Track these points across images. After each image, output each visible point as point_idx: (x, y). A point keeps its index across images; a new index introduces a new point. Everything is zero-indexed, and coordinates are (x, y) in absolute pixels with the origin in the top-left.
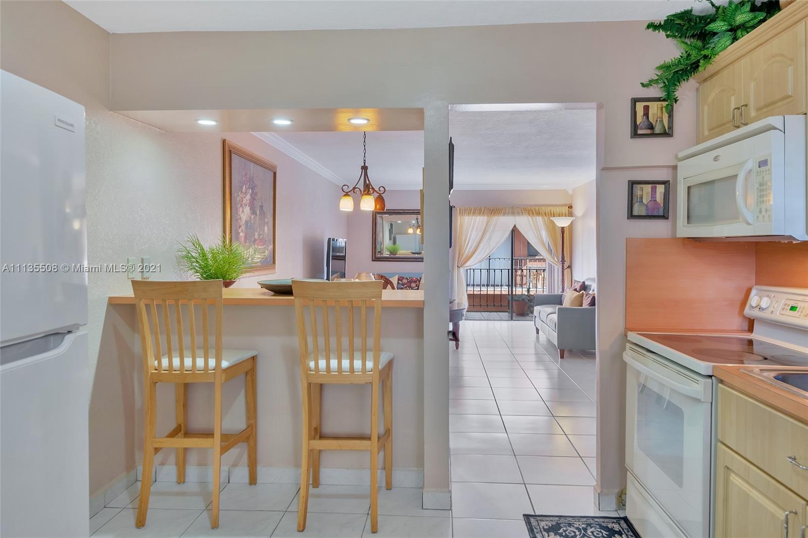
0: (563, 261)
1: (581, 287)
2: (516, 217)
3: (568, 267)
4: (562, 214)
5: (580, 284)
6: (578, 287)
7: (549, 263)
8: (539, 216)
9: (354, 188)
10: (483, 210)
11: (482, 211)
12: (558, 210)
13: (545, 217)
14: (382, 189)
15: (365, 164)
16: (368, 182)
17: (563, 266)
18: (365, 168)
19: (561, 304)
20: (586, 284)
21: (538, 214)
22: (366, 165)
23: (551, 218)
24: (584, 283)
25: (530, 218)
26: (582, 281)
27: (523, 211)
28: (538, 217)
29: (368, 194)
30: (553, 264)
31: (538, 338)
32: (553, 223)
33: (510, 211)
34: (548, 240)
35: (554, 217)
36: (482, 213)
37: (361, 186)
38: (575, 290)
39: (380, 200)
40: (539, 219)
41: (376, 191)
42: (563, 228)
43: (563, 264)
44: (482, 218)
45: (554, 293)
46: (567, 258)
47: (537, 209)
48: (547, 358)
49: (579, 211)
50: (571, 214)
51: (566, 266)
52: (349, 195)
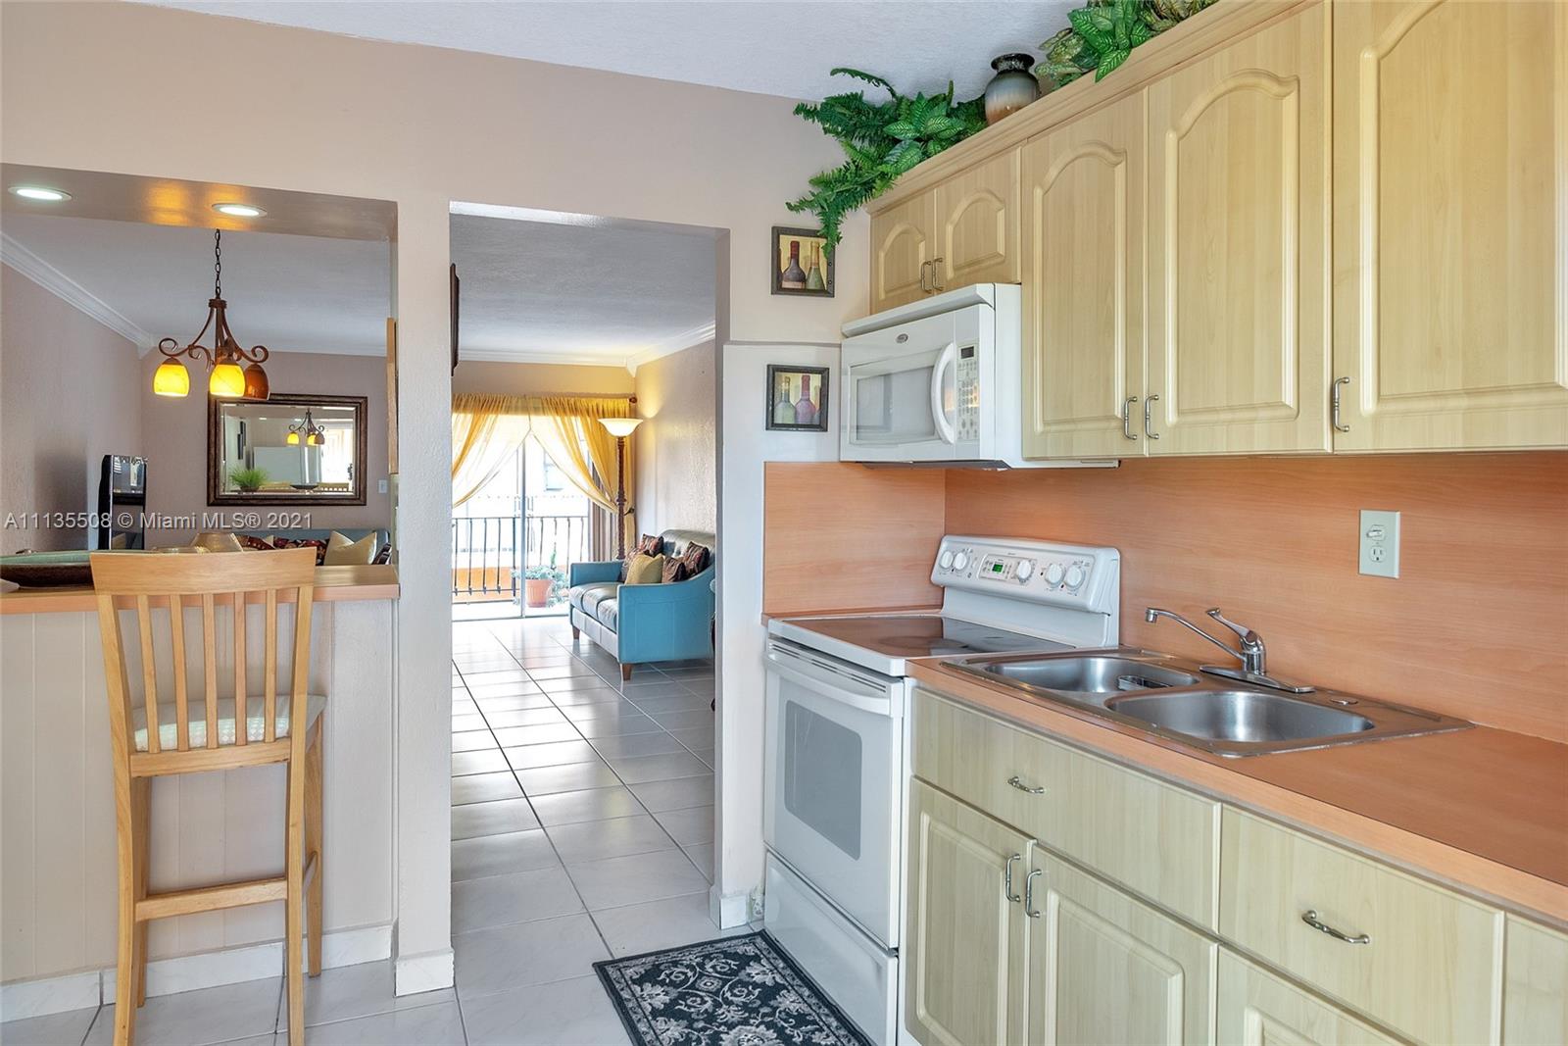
0: (622, 499)
1: (656, 547)
2: (533, 417)
3: (629, 512)
4: (619, 412)
5: (654, 542)
6: (650, 546)
7: (594, 504)
8: (576, 415)
9: (192, 347)
10: (464, 400)
11: (463, 403)
12: (610, 404)
13: (588, 419)
14: (260, 352)
15: (218, 295)
16: (226, 337)
17: (621, 511)
18: (218, 305)
19: (620, 579)
20: (665, 540)
21: (575, 411)
22: (222, 298)
23: (600, 420)
24: (661, 539)
25: (558, 418)
26: (658, 535)
27: (545, 405)
28: (573, 418)
29: (229, 361)
30: (602, 507)
31: (576, 646)
32: (603, 429)
33: (520, 404)
34: (592, 460)
35: (604, 417)
36: (462, 407)
37: (209, 342)
38: (647, 553)
39: (256, 375)
40: (577, 422)
41: (246, 357)
42: (621, 441)
43: (621, 506)
44: (462, 415)
45: (604, 560)
46: (628, 496)
47: (572, 401)
48: (597, 682)
49: (650, 407)
50: (634, 413)
51: (627, 507)
52: (178, 363)
